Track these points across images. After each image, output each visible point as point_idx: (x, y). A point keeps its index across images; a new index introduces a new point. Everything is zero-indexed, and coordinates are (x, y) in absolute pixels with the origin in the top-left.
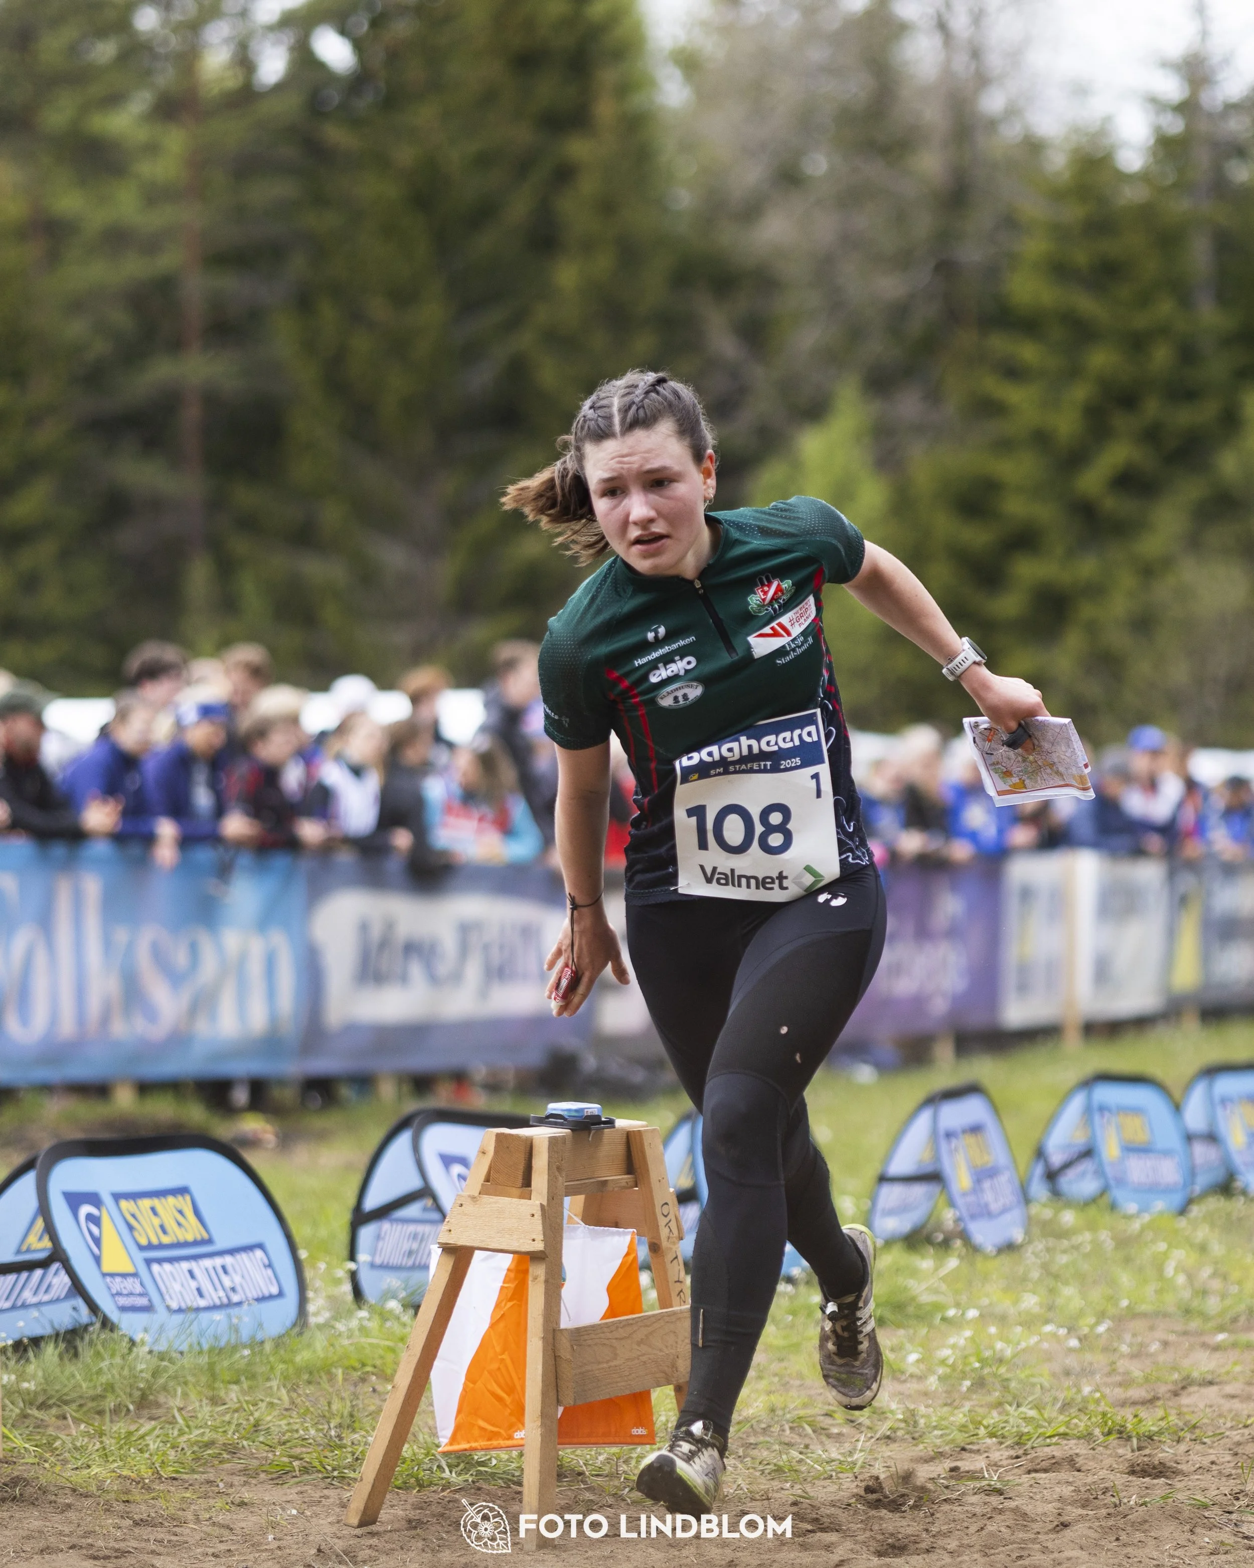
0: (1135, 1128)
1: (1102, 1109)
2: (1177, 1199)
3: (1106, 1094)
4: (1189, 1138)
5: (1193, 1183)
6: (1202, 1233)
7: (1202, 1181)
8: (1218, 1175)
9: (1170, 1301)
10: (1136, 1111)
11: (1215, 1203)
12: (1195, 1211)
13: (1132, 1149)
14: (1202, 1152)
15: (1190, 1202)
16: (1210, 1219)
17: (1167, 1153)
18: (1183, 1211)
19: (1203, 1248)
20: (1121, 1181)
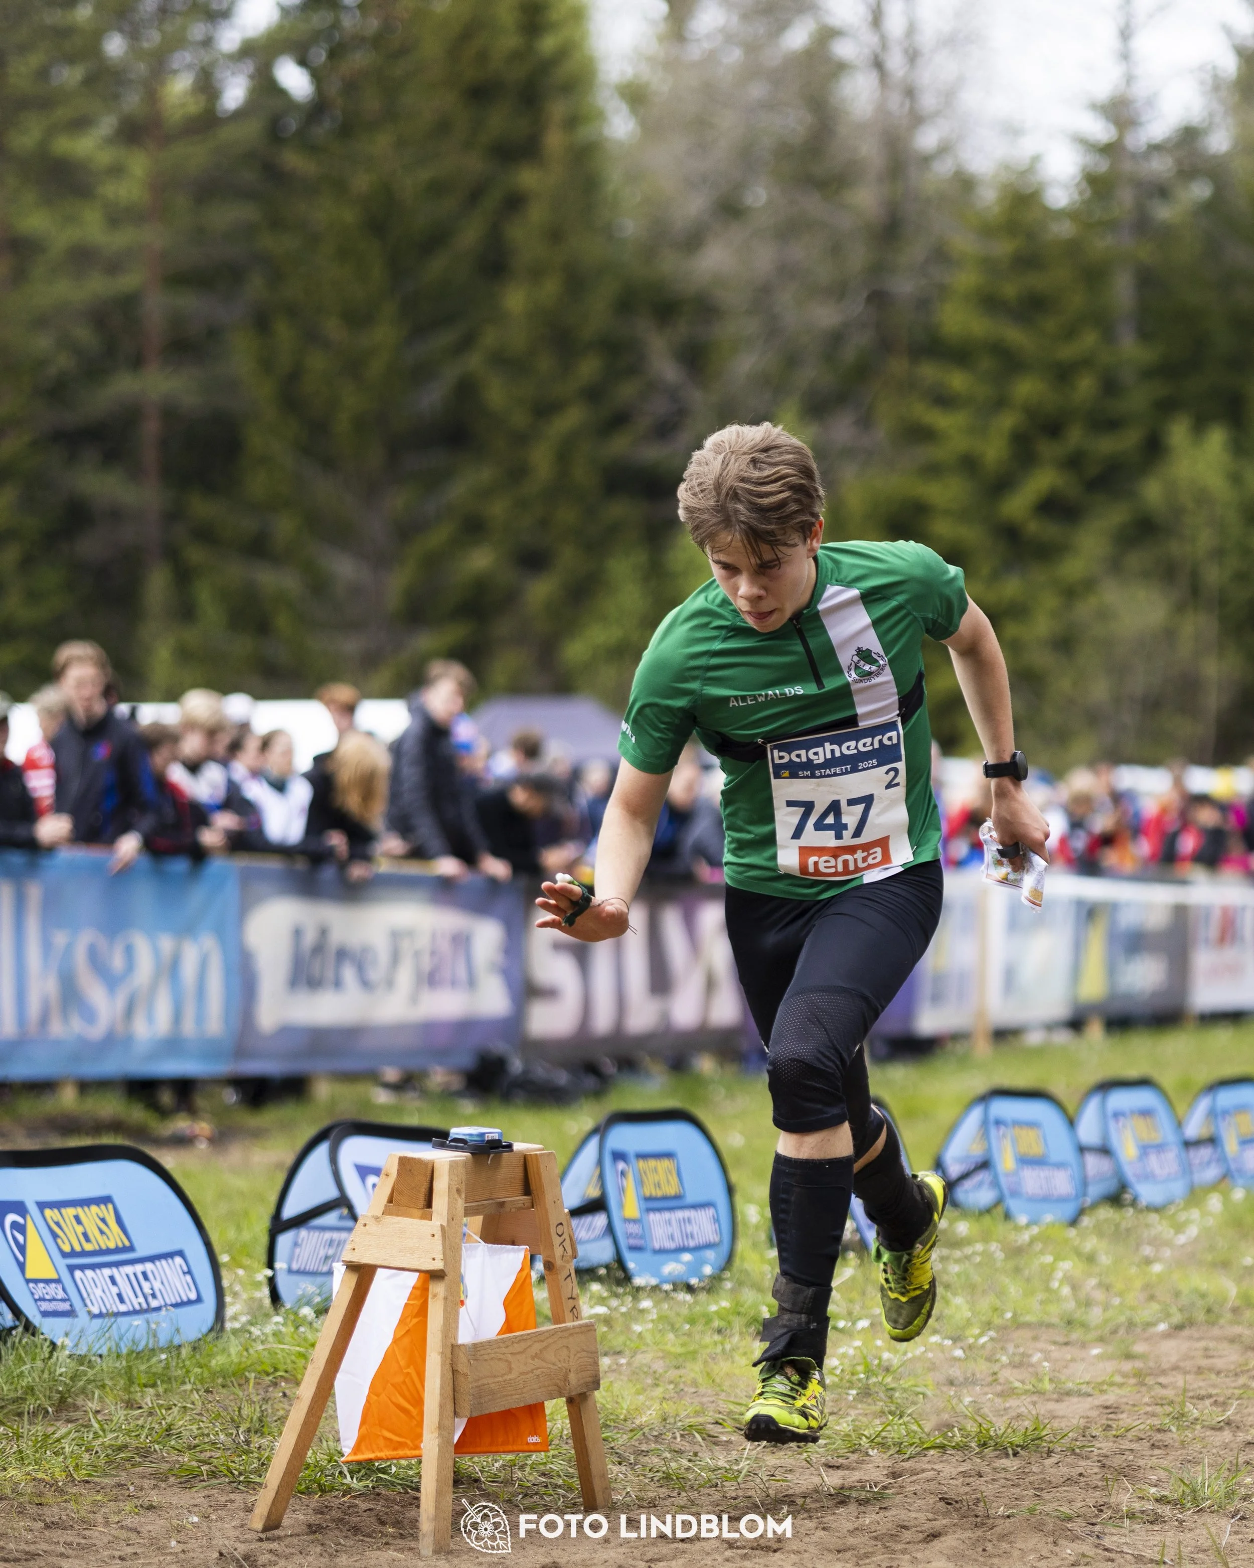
0: (1031, 1142)
1: (998, 1123)
2: (1069, 1209)
3: (1003, 1108)
4: (1082, 1149)
5: (1085, 1194)
6: (1091, 1244)
7: (1095, 1191)
8: (1109, 1186)
9: (1054, 1312)
10: (1032, 1125)
11: (1106, 1213)
12: (1086, 1221)
13: (1026, 1161)
14: (1094, 1164)
15: (1081, 1212)
16: (1099, 1231)
17: (1060, 1165)
18: (1074, 1222)
19: (1091, 1259)
20: (1015, 1193)
